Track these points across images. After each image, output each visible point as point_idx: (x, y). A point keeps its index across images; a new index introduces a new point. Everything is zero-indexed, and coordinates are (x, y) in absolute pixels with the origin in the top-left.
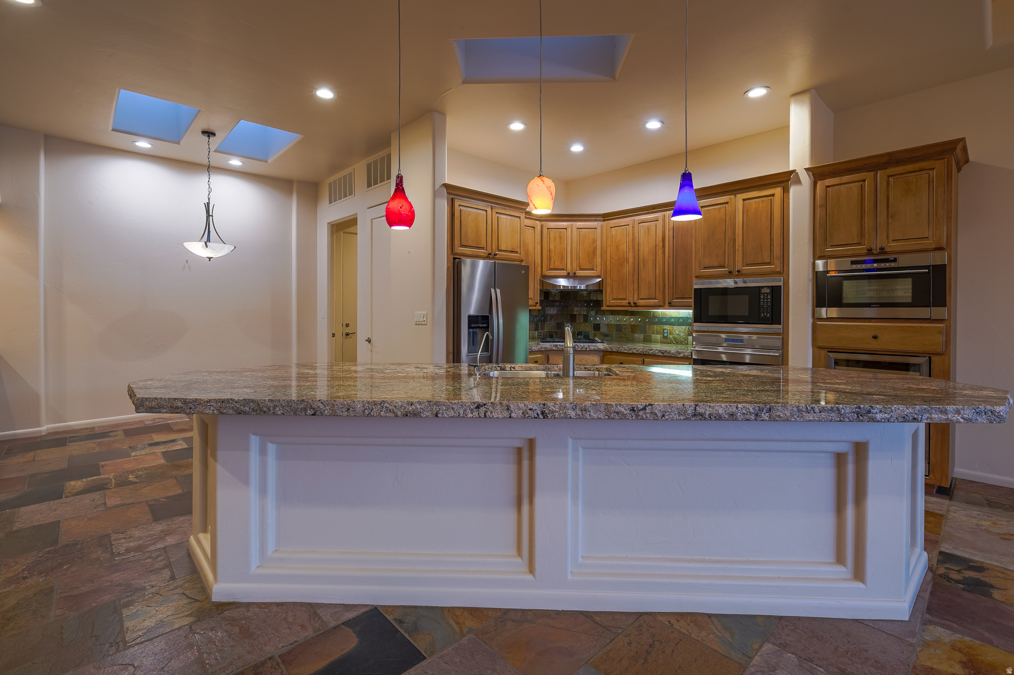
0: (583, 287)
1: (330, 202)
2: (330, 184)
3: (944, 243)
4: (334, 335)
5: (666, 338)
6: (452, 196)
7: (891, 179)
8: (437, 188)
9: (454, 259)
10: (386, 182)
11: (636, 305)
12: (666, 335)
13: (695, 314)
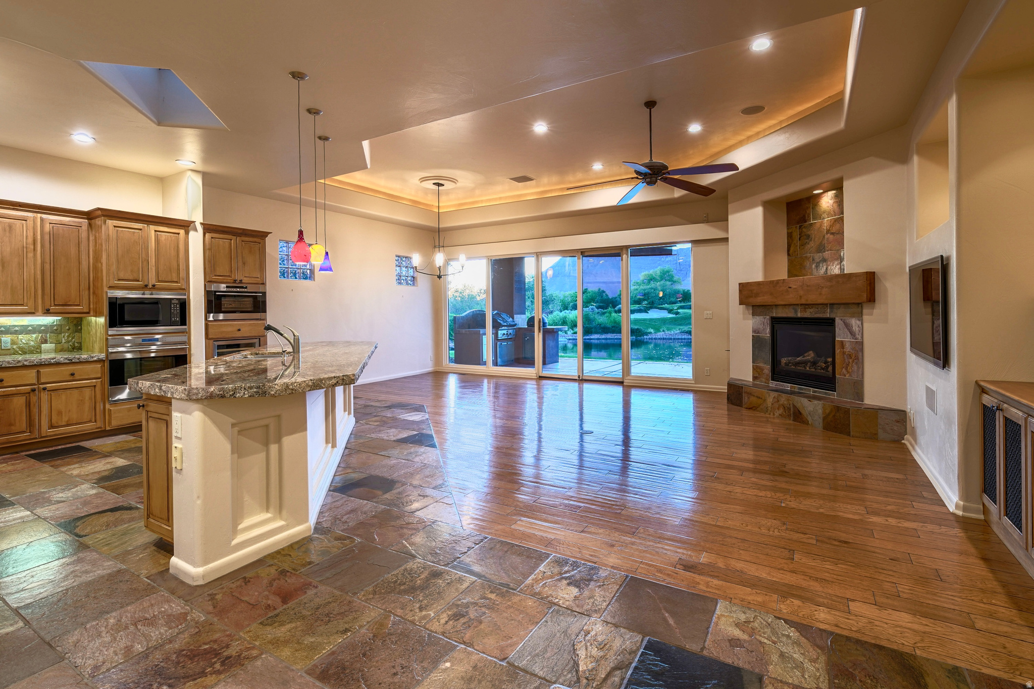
3: (260, 280)
7: (243, 243)
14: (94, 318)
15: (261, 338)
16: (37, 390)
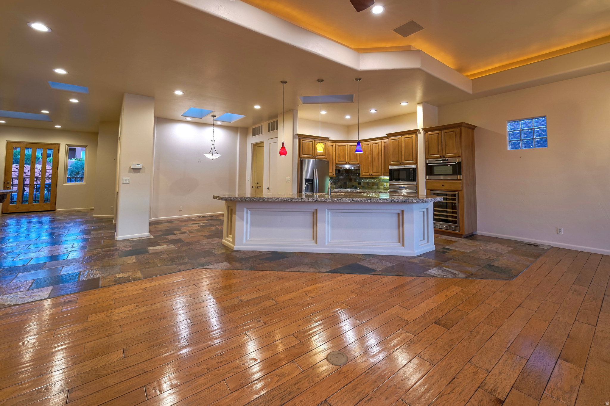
0: (353, 168)
1: (253, 136)
2: (253, 129)
3: (460, 155)
4: (253, 187)
5: (385, 187)
6: (300, 138)
7: (446, 133)
8: (294, 135)
9: (300, 159)
10: (276, 130)
11: (372, 175)
12: (385, 186)
13: (390, 178)
15: (460, 192)
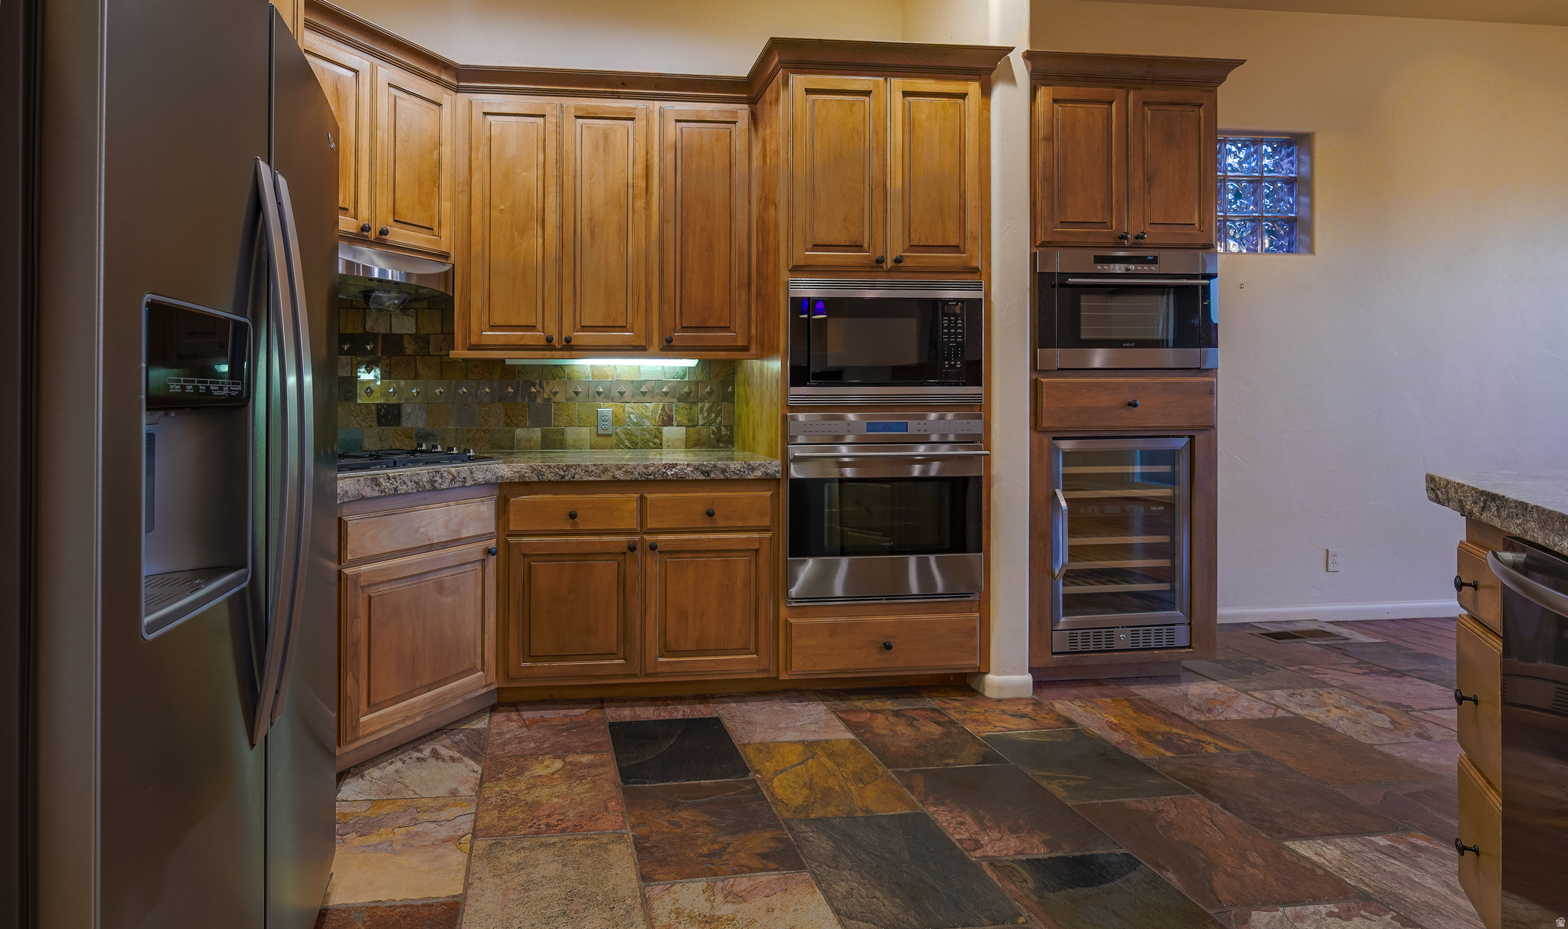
7: (1147, 108)
14: (758, 362)
15: (1200, 438)
16: (638, 546)
